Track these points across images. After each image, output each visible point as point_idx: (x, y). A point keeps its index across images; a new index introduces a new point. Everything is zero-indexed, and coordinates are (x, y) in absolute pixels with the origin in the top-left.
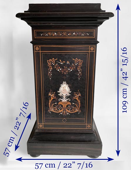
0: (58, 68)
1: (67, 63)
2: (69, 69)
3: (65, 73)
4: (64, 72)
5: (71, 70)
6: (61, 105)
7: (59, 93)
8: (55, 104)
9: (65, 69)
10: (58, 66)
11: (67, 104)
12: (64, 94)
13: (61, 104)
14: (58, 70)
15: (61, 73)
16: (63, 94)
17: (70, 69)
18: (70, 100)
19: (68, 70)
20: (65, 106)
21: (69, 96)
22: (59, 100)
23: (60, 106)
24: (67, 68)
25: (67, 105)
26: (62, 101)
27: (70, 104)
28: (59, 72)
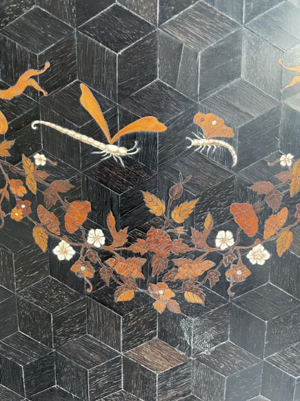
0: (60, 213)
1: (199, 142)
2: (225, 240)
3: (162, 298)
4: (149, 276)
5: (259, 255)
9: (156, 242)
10: (64, 185)
14: (64, 251)
15: (104, 292)
17: (245, 242)
19: (216, 257)
24: (195, 220)
28: (79, 283)
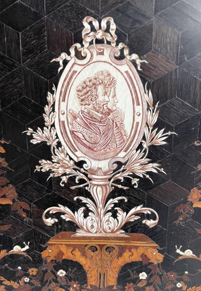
6: (67, 264)
7: (45, 151)
8: (14, 259)
11: (127, 258)
12: (91, 164)
13: (68, 255)
16: (80, 156)
18: (150, 223)
20: (102, 276)
21: (143, 181)
22: (50, 222)
23: (61, 273)
25: (121, 262)
26: (73, 226)
27: (156, 257)
